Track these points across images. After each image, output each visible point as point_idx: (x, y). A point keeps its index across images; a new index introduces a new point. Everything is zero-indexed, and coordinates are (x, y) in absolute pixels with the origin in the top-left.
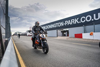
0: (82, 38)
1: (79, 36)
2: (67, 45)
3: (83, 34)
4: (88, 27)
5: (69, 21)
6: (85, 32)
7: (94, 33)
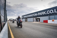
0: (47, 23)
1: (46, 21)
2: (39, 27)
3: (48, 21)
4: (51, 17)
5: (40, 13)
6: (49, 19)
7: (54, 20)
